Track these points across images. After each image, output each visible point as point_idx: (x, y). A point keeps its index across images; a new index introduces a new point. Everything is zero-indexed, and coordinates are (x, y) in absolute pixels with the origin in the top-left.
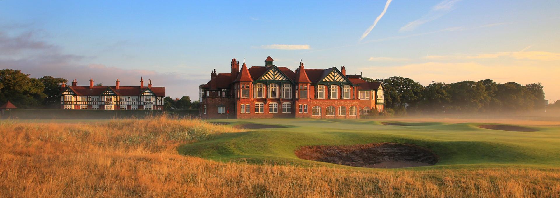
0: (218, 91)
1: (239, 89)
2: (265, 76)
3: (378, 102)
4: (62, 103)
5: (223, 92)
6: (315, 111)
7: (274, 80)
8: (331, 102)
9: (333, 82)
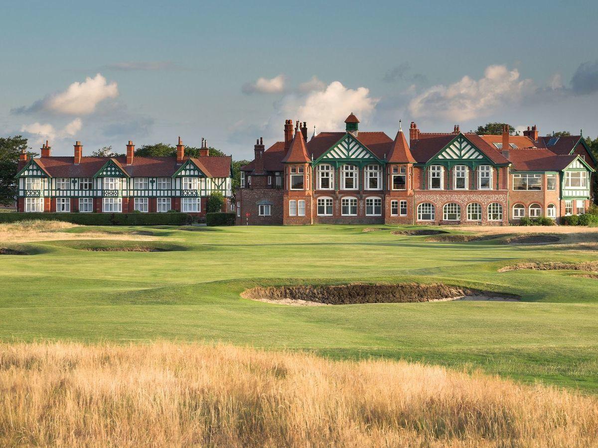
0: (267, 176)
1: (288, 173)
2: (332, 152)
3: (565, 193)
4: (21, 194)
5: (277, 178)
6: (423, 212)
7: (348, 157)
8: (453, 195)
9: (457, 160)
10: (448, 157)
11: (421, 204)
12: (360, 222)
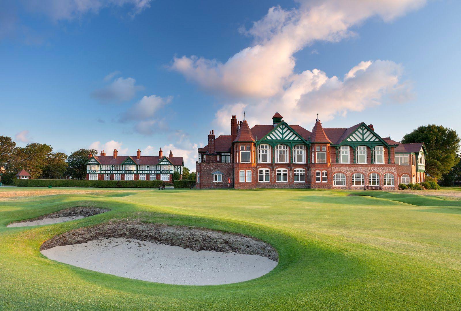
0: (216, 155)
1: (238, 151)
2: (271, 135)
3: (419, 168)
4: (88, 172)
5: (222, 157)
6: (337, 180)
7: (283, 139)
8: (359, 168)
9: (361, 142)
10: (354, 140)
11: (336, 174)
12: (290, 186)
